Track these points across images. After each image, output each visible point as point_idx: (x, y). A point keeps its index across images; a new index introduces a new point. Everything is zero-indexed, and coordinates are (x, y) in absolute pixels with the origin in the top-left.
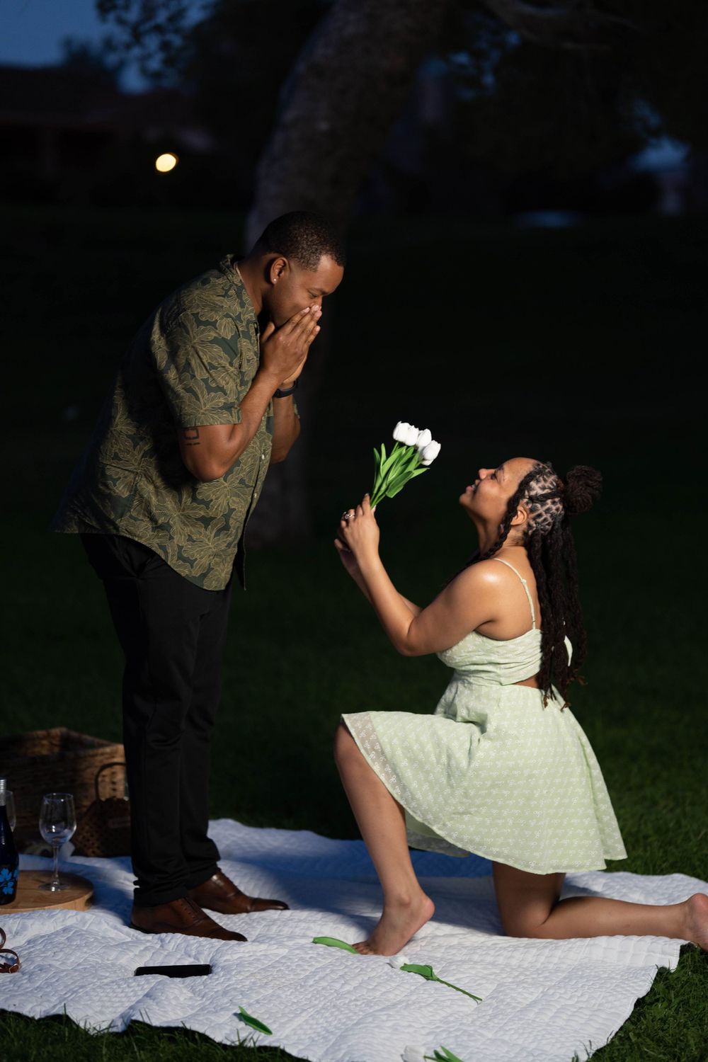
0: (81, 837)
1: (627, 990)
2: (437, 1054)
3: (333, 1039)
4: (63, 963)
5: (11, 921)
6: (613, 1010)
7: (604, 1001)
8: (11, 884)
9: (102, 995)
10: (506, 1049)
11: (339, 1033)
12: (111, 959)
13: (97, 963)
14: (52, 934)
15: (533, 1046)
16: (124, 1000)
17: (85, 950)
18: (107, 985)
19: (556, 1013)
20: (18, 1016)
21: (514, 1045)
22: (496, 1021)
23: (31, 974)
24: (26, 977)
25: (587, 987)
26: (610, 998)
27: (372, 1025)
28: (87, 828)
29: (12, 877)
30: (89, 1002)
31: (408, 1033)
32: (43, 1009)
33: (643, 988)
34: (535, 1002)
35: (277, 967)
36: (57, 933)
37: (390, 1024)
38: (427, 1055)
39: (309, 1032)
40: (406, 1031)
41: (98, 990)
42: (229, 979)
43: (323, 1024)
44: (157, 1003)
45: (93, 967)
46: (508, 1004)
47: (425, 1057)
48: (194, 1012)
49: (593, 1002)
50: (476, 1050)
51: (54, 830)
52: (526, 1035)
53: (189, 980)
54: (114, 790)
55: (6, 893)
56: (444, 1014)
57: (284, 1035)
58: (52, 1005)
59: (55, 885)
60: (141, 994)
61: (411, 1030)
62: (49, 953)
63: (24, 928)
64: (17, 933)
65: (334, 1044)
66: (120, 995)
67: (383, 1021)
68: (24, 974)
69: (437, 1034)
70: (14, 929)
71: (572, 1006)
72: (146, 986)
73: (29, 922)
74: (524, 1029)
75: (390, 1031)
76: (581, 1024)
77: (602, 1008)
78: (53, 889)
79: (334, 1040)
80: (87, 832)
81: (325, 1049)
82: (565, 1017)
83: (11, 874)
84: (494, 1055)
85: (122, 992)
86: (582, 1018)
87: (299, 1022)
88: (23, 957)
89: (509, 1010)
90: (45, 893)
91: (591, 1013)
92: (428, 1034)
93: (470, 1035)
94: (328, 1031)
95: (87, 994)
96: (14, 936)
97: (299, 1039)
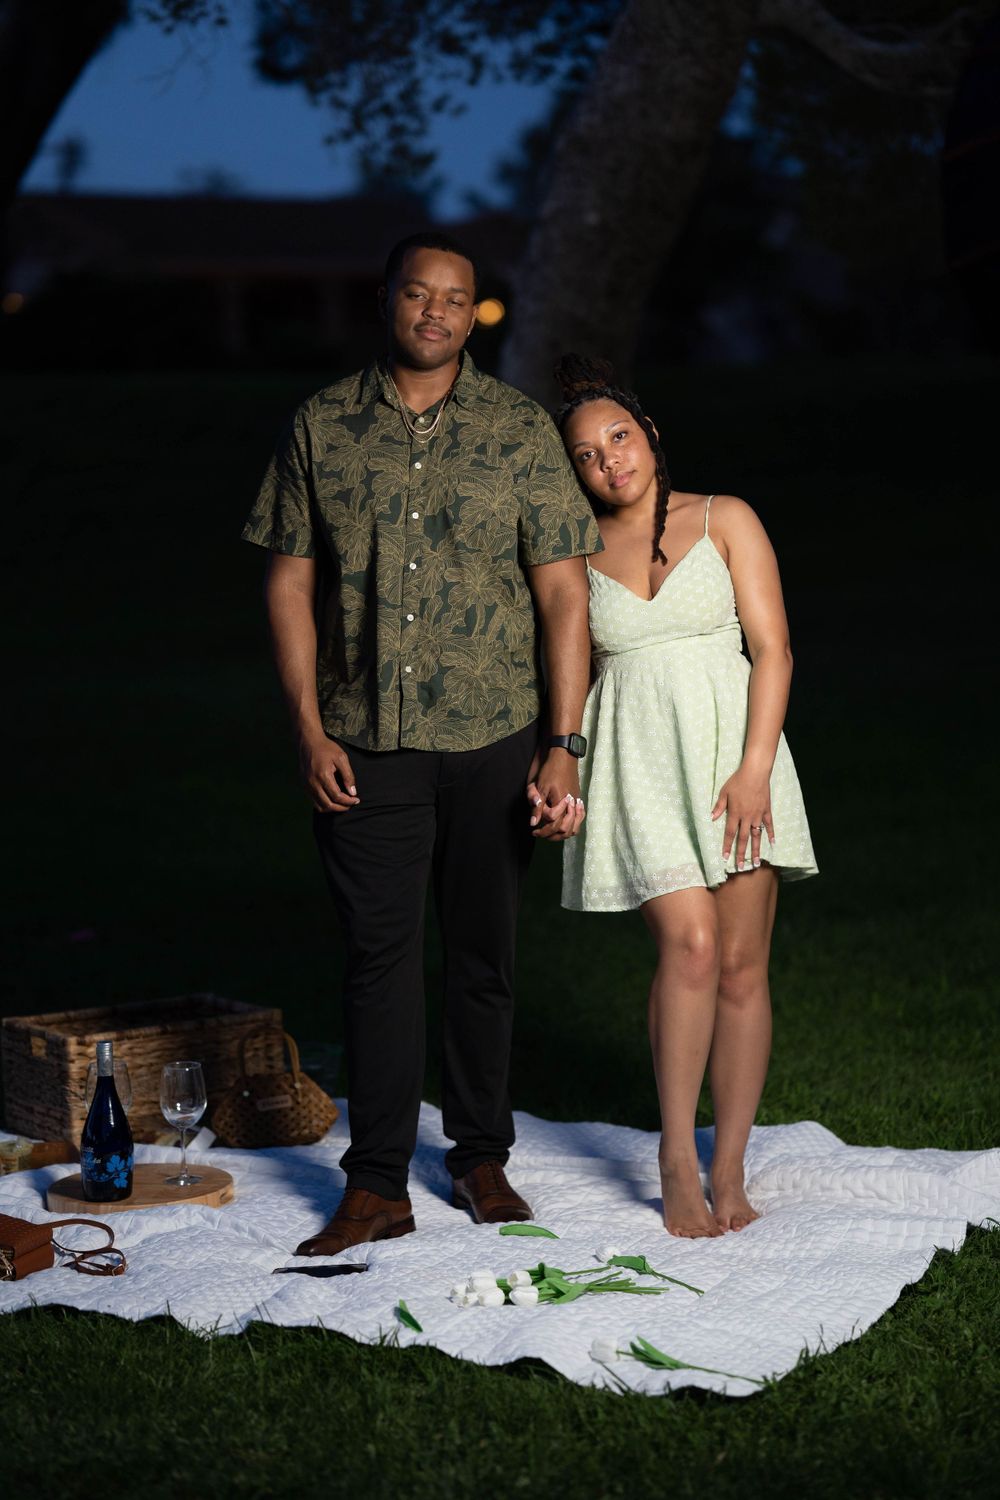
0: (223, 1122)
1: (893, 1276)
2: (633, 1347)
3: (504, 1333)
4: (180, 1263)
5: (122, 1218)
6: (873, 1298)
7: (862, 1287)
8: (124, 1175)
9: (220, 1294)
10: (726, 1340)
11: (512, 1326)
12: (242, 1258)
13: (223, 1262)
14: (173, 1232)
15: (761, 1337)
16: (247, 1300)
17: (209, 1248)
18: (229, 1284)
19: (798, 1303)
20: (112, 1319)
21: (737, 1336)
22: (719, 1311)
23: (138, 1275)
24: (131, 1278)
25: (842, 1274)
26: (870, 1284)
27: (556, 1318)
28: (229, 1111)
29: (126, 1166)
30: (202, 1303)
31: (601, 1326)
32: (146, 1310)
33: (916, 1274)
34: (774, 1291)
35: (448, 1266)
36: (179, 1232)
37: (579, 1318)
38: (620, 1350)
39: (477, 1327)
40: (599, 1324)
41: (216, 1289)
42: (385, 1277)
43: (495, 1318)
44: (287, 1304)
45: (217, 1266)
46: (739, 1293)
47: (618, 1352)
48: (335, 1309)
49: (849, 1289)
50: (686, 1342)
51: (179, 1109)
52: (754, 1325)
53: (335, 1279)
54: (271, 1067)
55: (118, 1186)
56: (654, 1306)
57: (445, 1331)
58: (156, 1306)
59: (184, 1179)
60: (270, 1294)
61: (605, 1323)
62: (164, 1251)
63: (138, 1226)
64: (129, 1232)
65: (506, 1339)
66: (243, 1295)
67: (571, 1315)
68: (129, 1275)
69: (639, 1325)
70: (126, 1229)
71: (822, 1296)
72: (276, 1286)
73: (144, 1219)
74: (753, 1318)
75: (577, 1326)
76: (829, 1314)
77: (858, 1295)
78: (182, 1183)
79: (505, 1335)
80: (230, 1117)
81: (493, 1346)
82: (808, 1307)
83: (123, 1162)
84: (708, 1347)
85: (247, 1291)
86: (831, 1308)
87: (465, 1317)
88: (132, 1256)
89: (739, 1300)
90: (172, 1187)
91: (844, 1302)
92: (628, 1325)
93: (681, 1325)
94: (499, 1326)
95: (201, 1292)
96: (125, 1237)
97: (464, 1336)
